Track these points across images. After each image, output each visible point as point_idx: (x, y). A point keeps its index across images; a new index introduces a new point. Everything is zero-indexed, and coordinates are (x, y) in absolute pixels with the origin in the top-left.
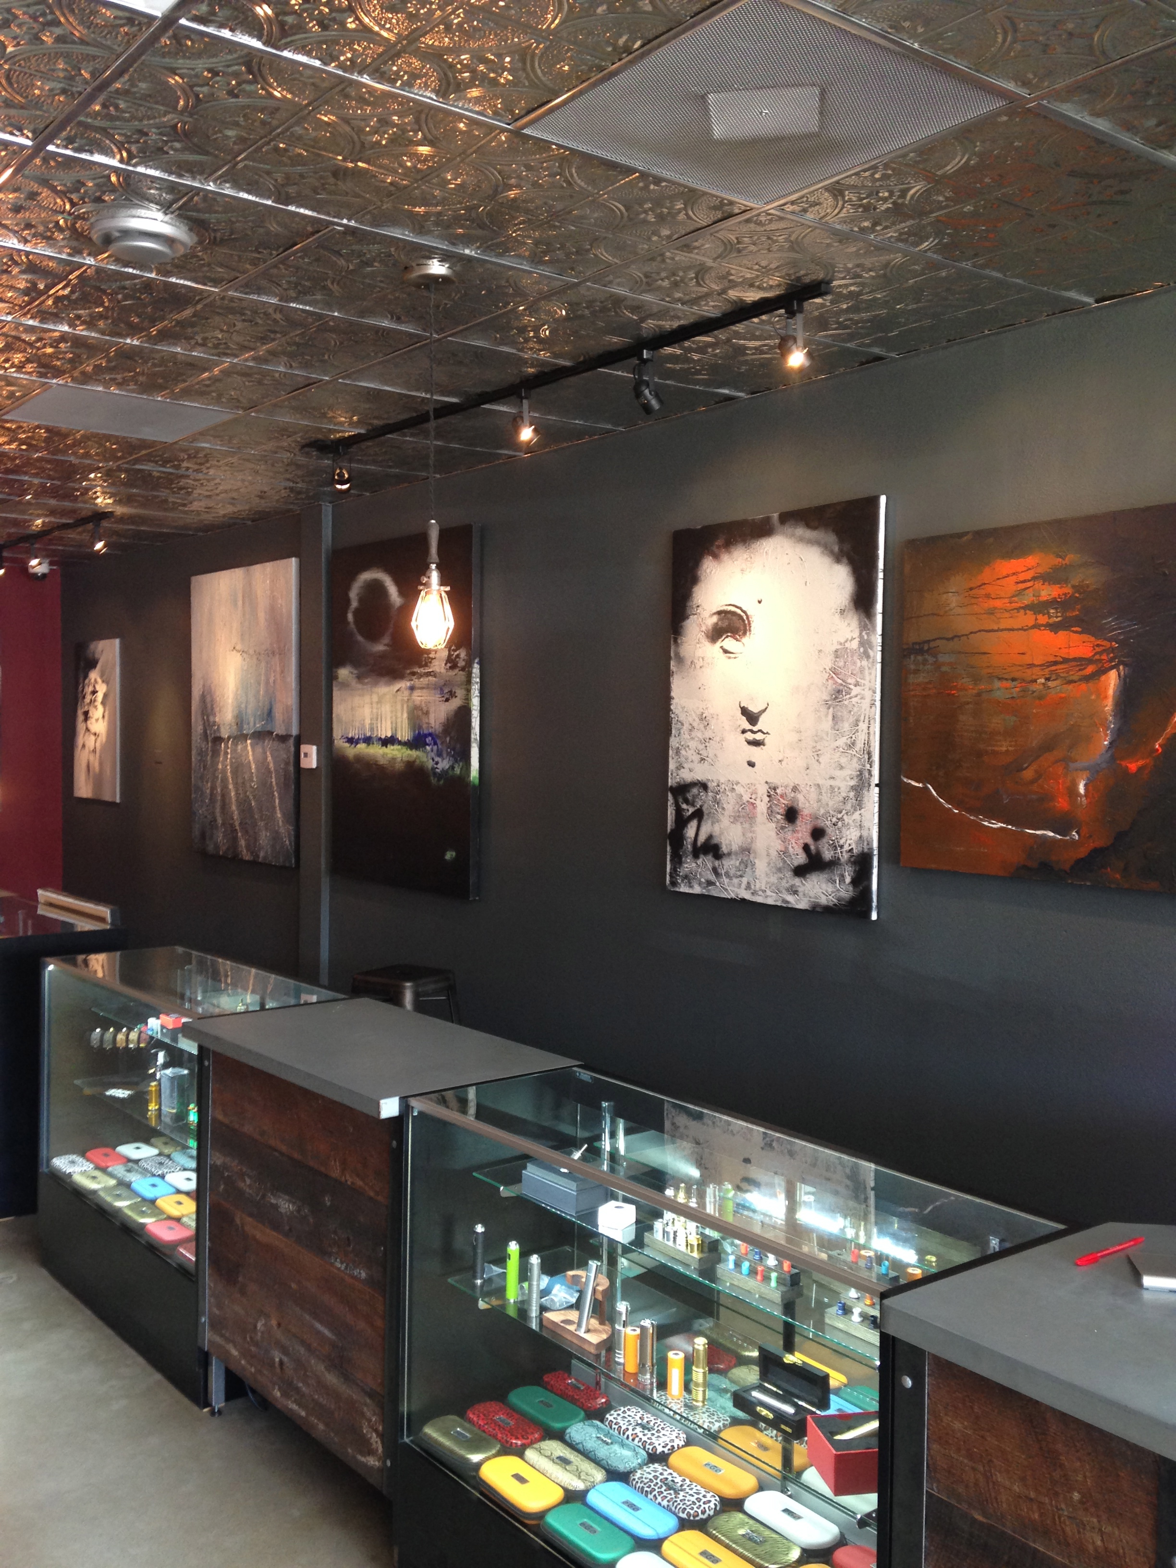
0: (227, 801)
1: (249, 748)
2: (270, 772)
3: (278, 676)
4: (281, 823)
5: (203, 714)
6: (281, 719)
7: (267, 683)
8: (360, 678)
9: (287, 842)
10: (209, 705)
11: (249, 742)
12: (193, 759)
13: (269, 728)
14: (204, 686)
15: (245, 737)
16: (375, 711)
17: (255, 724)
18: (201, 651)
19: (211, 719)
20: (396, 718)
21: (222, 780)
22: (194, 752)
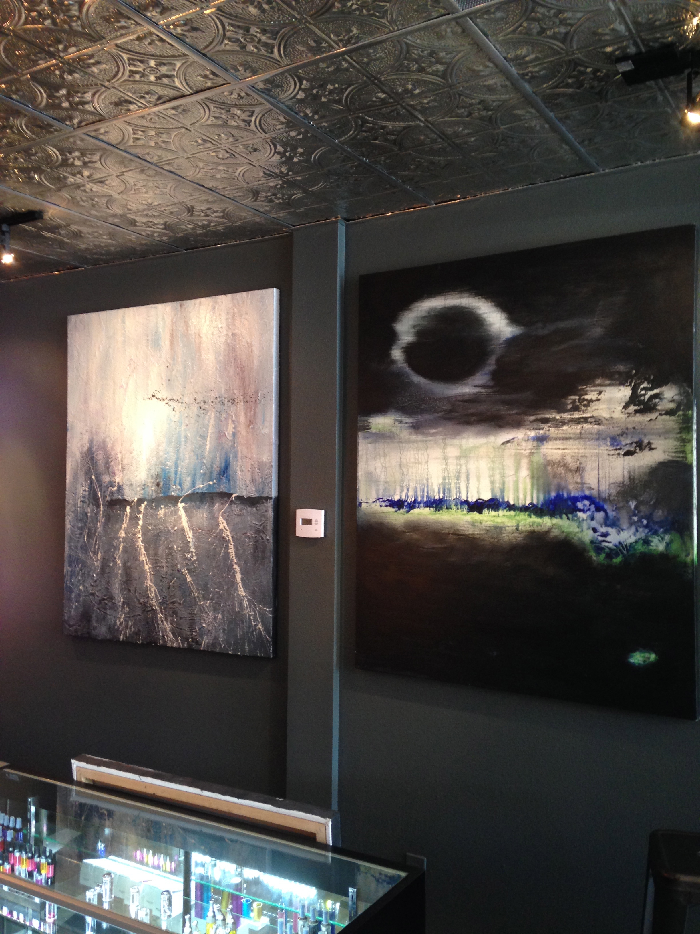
0: (135, 575)
1: (182, 512)
2: (223, 540)
3: (243, 430)
4: (246, 603)
5: (88, 474)
6: (249, 478)
7: (220, 435)
8: (416, 427)
9: (260, 626)
10: (101, 463)
11: (181, 505)
12: (68, 526)
13: (223, 488)
14: (91, 441)
15: (175, 500)
16: (452, 468)
17: (194, 484)
18: (86, 401)
19: (106, 479)
20: (503, 476)
21: (125, 551)
22: (69, 519)
